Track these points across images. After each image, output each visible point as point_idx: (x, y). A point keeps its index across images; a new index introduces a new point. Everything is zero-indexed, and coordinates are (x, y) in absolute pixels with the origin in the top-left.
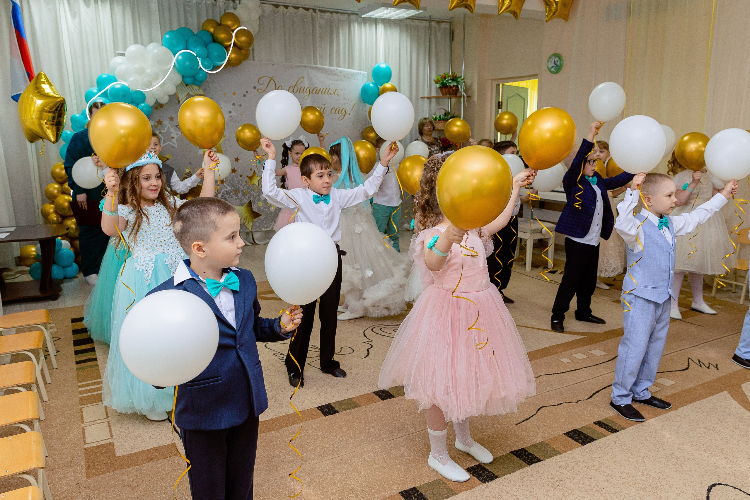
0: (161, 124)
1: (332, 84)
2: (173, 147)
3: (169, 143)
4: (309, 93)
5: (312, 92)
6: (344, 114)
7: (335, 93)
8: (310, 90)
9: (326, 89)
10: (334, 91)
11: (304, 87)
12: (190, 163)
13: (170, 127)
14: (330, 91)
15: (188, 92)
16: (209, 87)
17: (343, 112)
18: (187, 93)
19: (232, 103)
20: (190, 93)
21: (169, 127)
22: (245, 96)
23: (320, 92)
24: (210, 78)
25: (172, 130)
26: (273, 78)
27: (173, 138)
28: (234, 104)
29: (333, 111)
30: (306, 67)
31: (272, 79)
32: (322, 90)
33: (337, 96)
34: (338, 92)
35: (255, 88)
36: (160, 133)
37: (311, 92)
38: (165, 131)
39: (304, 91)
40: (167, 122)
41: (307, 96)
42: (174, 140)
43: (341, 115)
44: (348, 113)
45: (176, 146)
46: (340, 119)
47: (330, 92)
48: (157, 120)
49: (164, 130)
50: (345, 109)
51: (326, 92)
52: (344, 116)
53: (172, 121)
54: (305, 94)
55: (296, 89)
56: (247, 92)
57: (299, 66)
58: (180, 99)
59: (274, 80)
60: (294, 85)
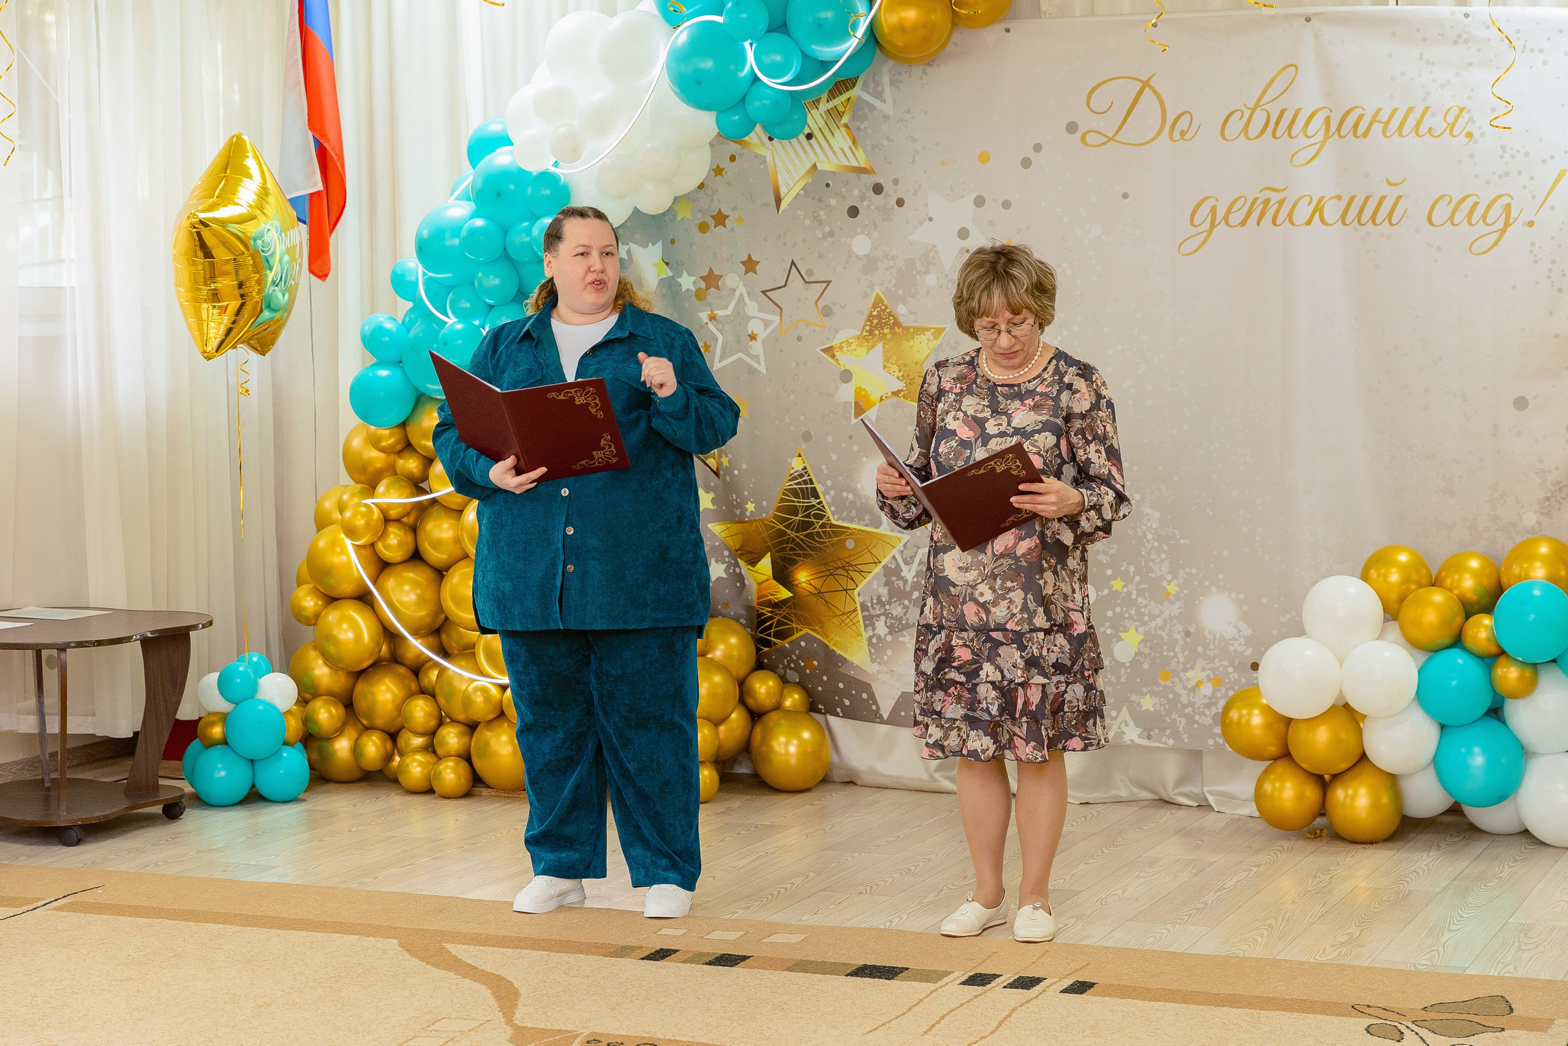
0: (718, 288)
1: (1443, 86)
2: (752, 371)
3: (740, 355)
4: (1327, 136)
5: (1339, 129)
6: (1500, 224)
7: (1454, 124)
8: (1328, 121)
9: (1410, 110)
10: (1450, 119)
11: (1298, 111)
12: (807, 436)
13: (746, 298)
14: (1428, 116)
15: (814, 159)
16: (888, 138)
17: (1496, 212)
18: (809, 165)
19: (975, 195)
20: (820, 167)
21: (741, 298)
22: (1026, 163)
23: (1377, 128)
24: (894, 101)
25: (752, 308)
26: (1151, 83)
27: (753, 337)
28: (979, 202)
29: (1442, 213)
30: (1308, 20)
31: (1146, 84)
32: (1384, 116)
33: (1463, 139)
34: (1471, 120)
35: (1072, 128)
36: (712, 318)
37: (1334, 127)
38: (729, 311)
39: (1296, 130)
40: (738, 278)
41: (1316, 148)
42: (757, 347)
43: (1481, 228)
44: (1526, 217)
45: (762, 368)
46: (1477, 248)
47: (1428, 121)
48: (705, 273)
49: (726, 307)
50: (1504, 201)
51: (1411, 123)
52: (1503, 231)
53: (750, 274)
54: (1302, 140)
55: (1259, 118)
56: (1038, 148)
57: (1273, 17)
58: (783, 191)
59: (1155, 87)
60: (1252, 106)
